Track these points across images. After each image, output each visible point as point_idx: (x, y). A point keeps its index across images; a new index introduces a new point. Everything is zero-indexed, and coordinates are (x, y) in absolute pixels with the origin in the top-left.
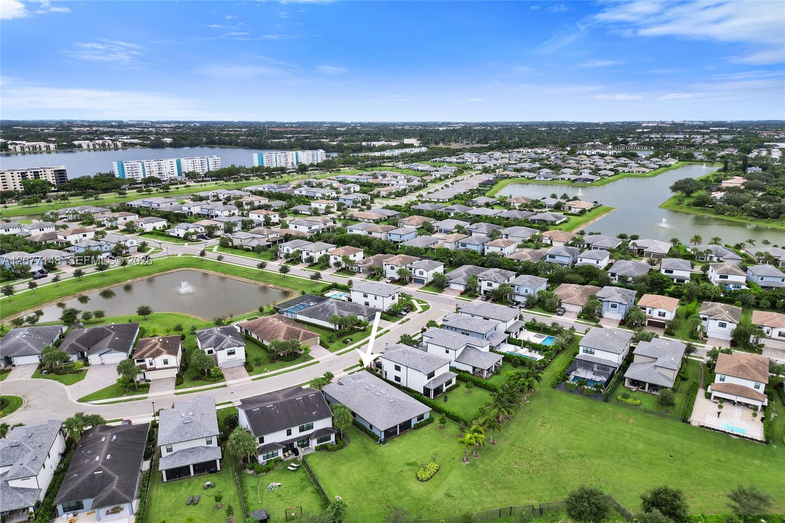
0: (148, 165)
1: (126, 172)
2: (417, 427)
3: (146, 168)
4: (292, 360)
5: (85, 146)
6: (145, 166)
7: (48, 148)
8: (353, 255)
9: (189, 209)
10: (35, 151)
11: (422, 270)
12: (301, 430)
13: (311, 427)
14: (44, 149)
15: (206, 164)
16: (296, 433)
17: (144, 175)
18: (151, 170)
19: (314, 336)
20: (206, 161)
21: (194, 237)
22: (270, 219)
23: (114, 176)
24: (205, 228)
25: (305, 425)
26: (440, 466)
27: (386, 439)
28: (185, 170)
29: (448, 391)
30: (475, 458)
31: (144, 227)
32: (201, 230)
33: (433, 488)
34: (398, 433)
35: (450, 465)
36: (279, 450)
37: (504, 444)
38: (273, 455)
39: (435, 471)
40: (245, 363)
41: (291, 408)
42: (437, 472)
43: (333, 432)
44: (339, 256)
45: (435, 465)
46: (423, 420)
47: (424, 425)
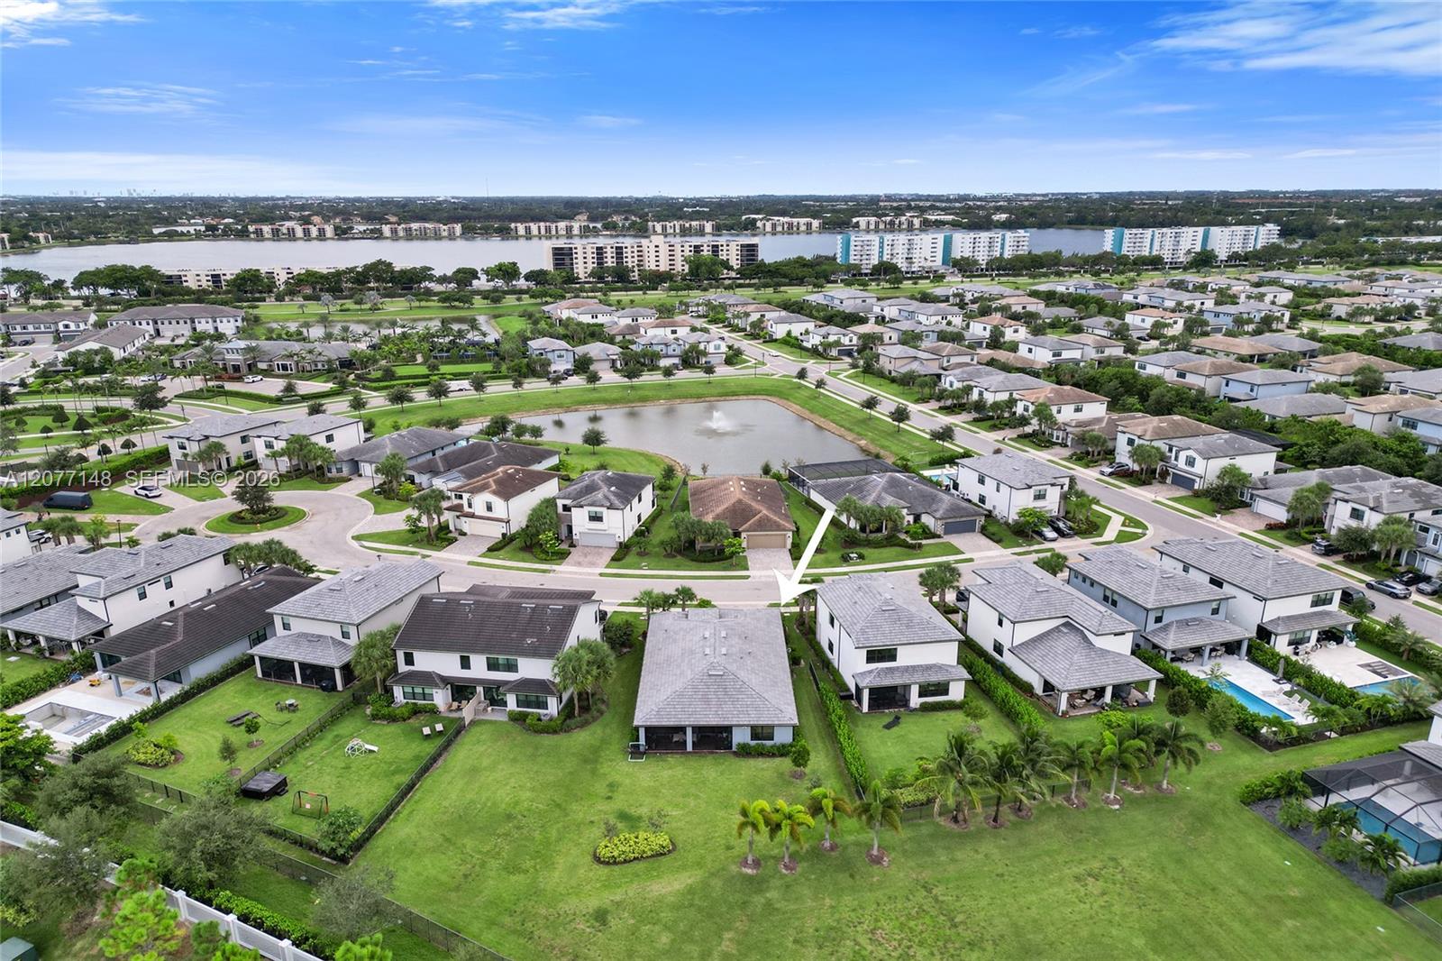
0: (890, 243)
1: (852, 253)
2: (745, 752)
3: (886, 247)
4: (705, 562)
5: (863, 225)
6: (886, 243)
7: (809, 225)
8: (1072, 407)
9: (882, 310)
10: (790, 230)
11: (1194, 455)
12: (492, 666)
13: (511, 667)
14: (803, 228)
15: (999, 244)
16: (479, 668)
17: (881, 257)
18: (895, 252)
19: (779, 527)
20: (999, 240)
21: (834, 353)
22: (1002, 335)
23: (834, 258)
24: (859, 338)
25: (502, 658)
26: (674, 849)
27: (650, 748)
28: (956, 254)
29: (925, 708)
30: (784, 871)
31: (774, 330)
32: (851, 341)
33: (598, 885)
34: (689, 747)
35: (702, 857)
36: (434, 691)
37: (901, 875)
38: (424, 696)
39: (649, 853)
40: (621, 543)
41: (500, 618)
42: (652, 856)
43: (552, 694)
44: (1032, 403)
45: (663, 840)
46: (769, 743)
47: (768, 756)
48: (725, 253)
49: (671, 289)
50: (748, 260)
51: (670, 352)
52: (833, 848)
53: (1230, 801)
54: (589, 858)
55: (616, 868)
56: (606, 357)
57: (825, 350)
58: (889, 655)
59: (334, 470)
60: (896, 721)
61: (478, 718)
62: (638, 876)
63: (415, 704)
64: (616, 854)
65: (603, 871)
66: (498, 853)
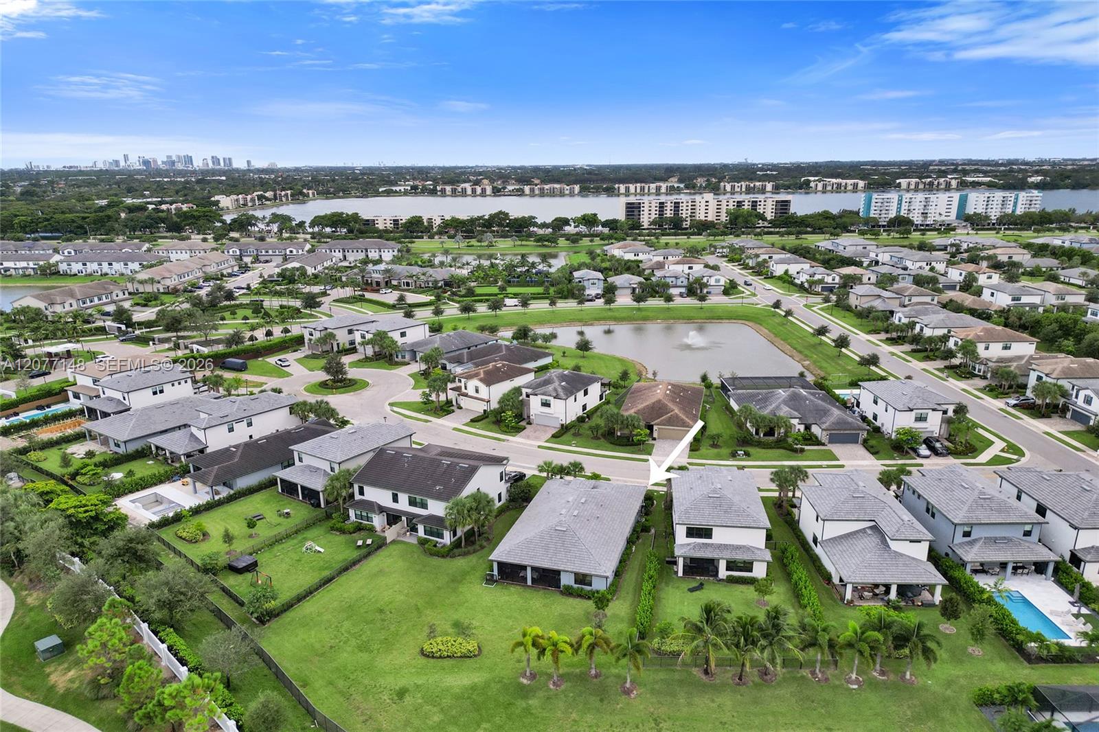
0: (908, 200)
1: (873, 208)
2: (569, 592)
3: (903, 204)
4: (620, 445)
5: (904, 185)
6: (904, 200)
7: (855, 186)
8: (1001, 345)
9: (877, 256)
10: (839, 189)
11: (1092, 395)
12: (412, 502)
13: (424, 506)
14: (850, 188)
15: (1012, 203)
16: (403, 504)
17: (899, 212)
18: (912, 208)
19: (684, 424)
20: (1012, 199)
21: (819, 289)
22: (976, 280)
23: (858, 213)
24: (841, 278)
25: (418, 498)
26: (479, 655)
27: (502, 578)
28: (970, 210)
29: (731, 580)
30: (551, 687)
31: (774, 269)
32: (833, 280)
33: (414, 670)
34: (529, 582)
35: (496, 664)
36: (373, 515)
37: (642, 707)
38: (368, 519)
39: (459, 654)
40: (562, 425)
41: (424, 468)
42: (461, 657)
43: (446, 528)
44: (961, 340)
45: (471, 646)
46: (588, 588)
47: (585, 598)
48: (762, 207)
49: (710, 235)
50: (781, 213)
51: (679, 283)
52: (596, 676)
53: (965, 700)
54: (418, 650)
55: (432, 661)
56: (628, 285)
57: (810, 287)
58: (706, 533)
59: (400, 357)
60: (700, 587)
61: (399, 539)
62: (444, 669)
63: (361, 523)
64: (434, 650)
65: (423, 661)
66: (360, 636)
